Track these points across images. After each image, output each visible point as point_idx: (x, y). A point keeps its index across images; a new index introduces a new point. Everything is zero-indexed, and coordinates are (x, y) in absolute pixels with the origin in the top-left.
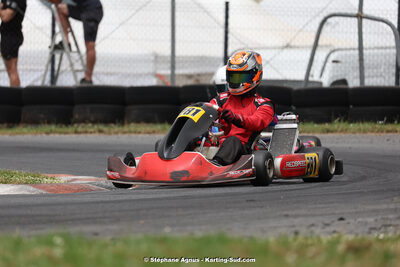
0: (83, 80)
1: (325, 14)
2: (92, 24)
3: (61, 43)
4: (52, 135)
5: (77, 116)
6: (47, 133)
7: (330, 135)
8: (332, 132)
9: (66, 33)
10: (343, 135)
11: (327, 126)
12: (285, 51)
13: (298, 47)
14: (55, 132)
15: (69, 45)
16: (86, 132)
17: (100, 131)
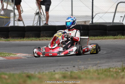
0: (45, 24)
1: (118, 2)
2: (48, 6)
3: (38, 12)
4: (32, 41)
5: (41, 35)
6: (31, 40)
7: (116, 40)
8: (117, 39)
9: (40, 9)
10: (119, 40)
11: (115, 37)
12: (106, 14)
13: (110, 13)
14: (34, 40)
15: (41, 13)
16: (43, 40)
17: (47, 40)
